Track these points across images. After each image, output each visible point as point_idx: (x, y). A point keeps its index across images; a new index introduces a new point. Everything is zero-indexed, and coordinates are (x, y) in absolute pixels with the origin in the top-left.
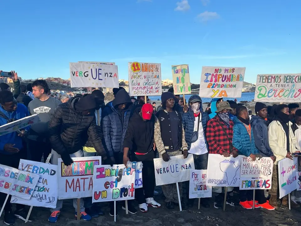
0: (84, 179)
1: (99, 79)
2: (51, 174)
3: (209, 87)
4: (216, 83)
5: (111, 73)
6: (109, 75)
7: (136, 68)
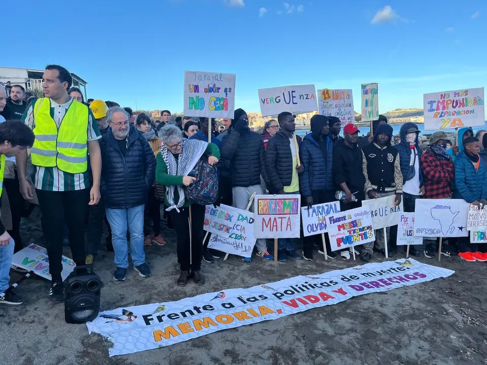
0: (282, 218)
1: (293, 103)
2: (250, 223)
3: (435, 116)
4: (444, 111)
5: (308, 95)
6: (305, 97)
7: (327, 96)
